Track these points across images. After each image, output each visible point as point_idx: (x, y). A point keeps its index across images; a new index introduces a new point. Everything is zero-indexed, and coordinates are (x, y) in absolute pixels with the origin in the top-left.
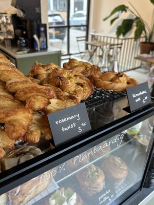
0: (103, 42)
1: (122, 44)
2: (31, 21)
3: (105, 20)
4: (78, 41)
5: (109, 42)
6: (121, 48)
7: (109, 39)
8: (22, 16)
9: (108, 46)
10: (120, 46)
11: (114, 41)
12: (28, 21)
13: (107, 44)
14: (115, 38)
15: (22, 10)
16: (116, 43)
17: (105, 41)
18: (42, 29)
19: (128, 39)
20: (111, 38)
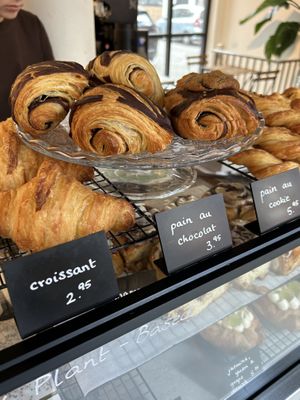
0: (239, 67)
1: (277, 72)
2: (122, 26)
3: (242, 22)
4: (189, 64)
5: (250, 67)
6: (274, 78)
7: (251, 61)
8: (104, 15)
9: (249, 75)
10: (272, 75)
11: (262, 65)
12: (116, 25)
13: (246, 71)
14: (263, 60)
15: (105, 5)
16: (265, 69)
17: (243, 65)
18: (142, 40)
19: (290, 62)
20: (255, 59)
